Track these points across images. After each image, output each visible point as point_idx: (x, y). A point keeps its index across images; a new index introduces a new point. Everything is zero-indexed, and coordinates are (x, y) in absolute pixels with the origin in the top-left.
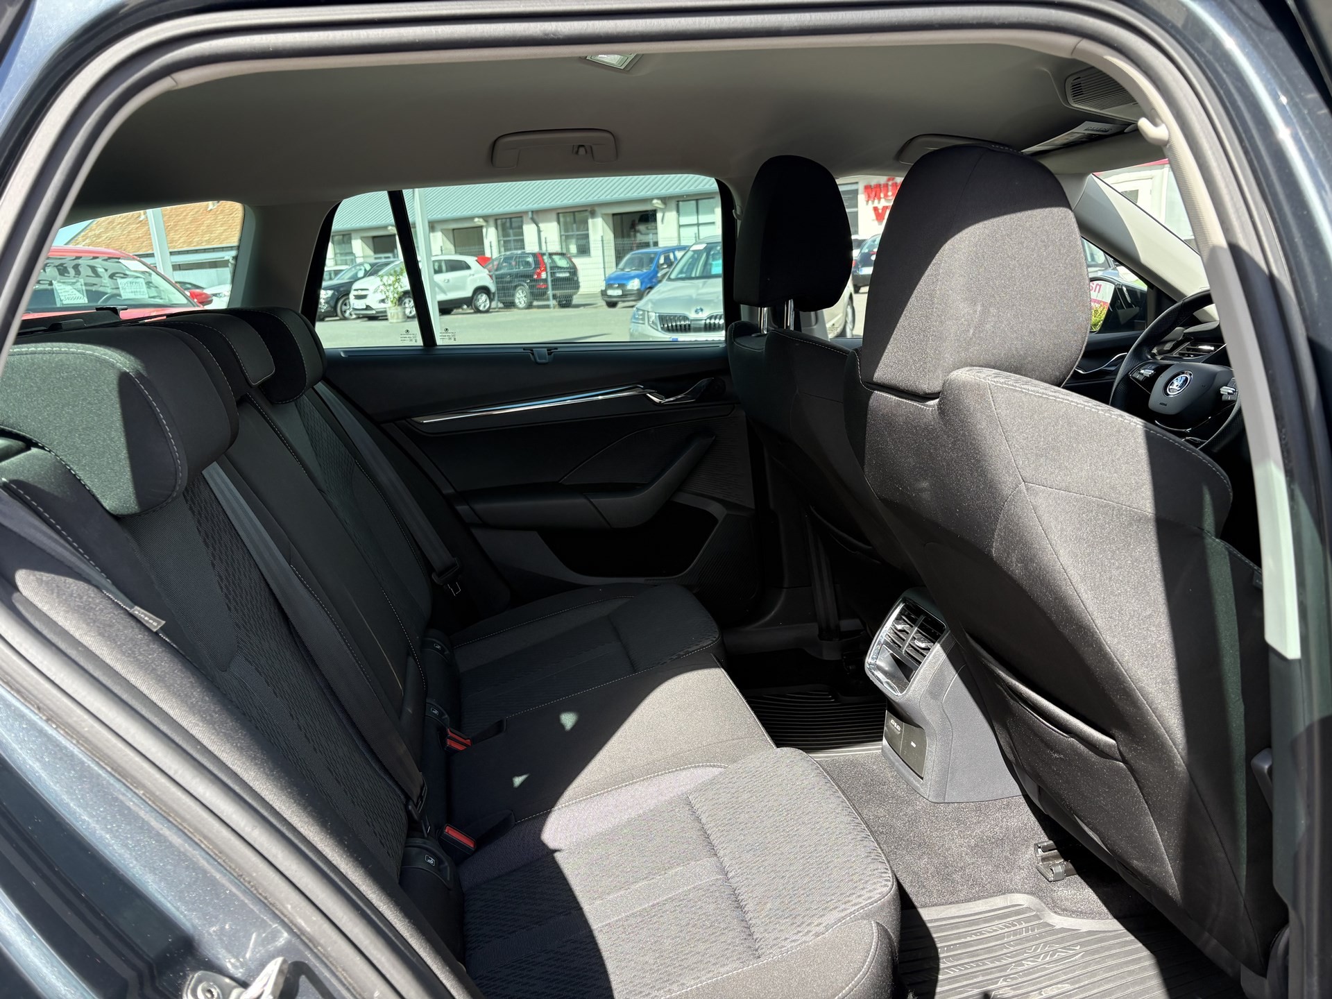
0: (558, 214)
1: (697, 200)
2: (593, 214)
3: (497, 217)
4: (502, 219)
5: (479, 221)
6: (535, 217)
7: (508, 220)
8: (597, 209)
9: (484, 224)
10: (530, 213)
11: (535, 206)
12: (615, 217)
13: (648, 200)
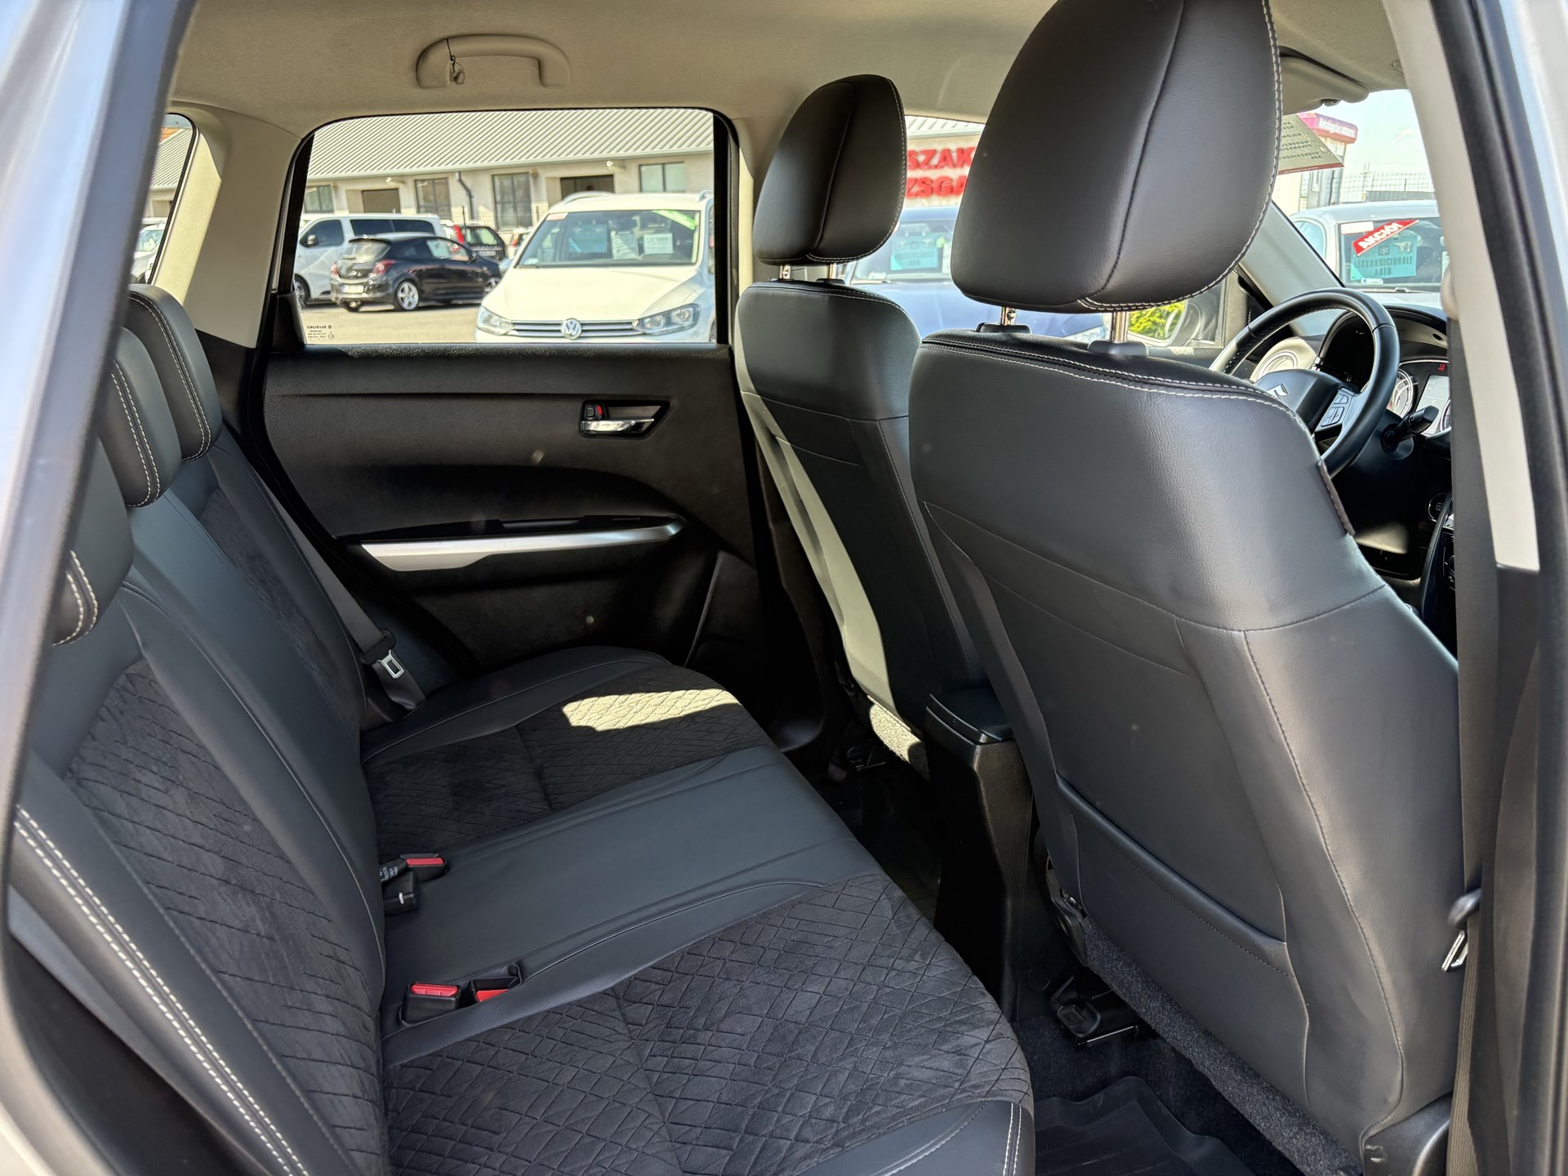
0: (493, 176)
1: (663, 165)
2: (536, 176)
3: (417, 178)
4: (423, 181)
5: (392, 181)
6: (463, 178)
7: (431, 181)
8: (540, 171)
9: (401, 186)
10: (457, 175)
11: (464, 166)
12: (563, 182)
13: (603, 161)
